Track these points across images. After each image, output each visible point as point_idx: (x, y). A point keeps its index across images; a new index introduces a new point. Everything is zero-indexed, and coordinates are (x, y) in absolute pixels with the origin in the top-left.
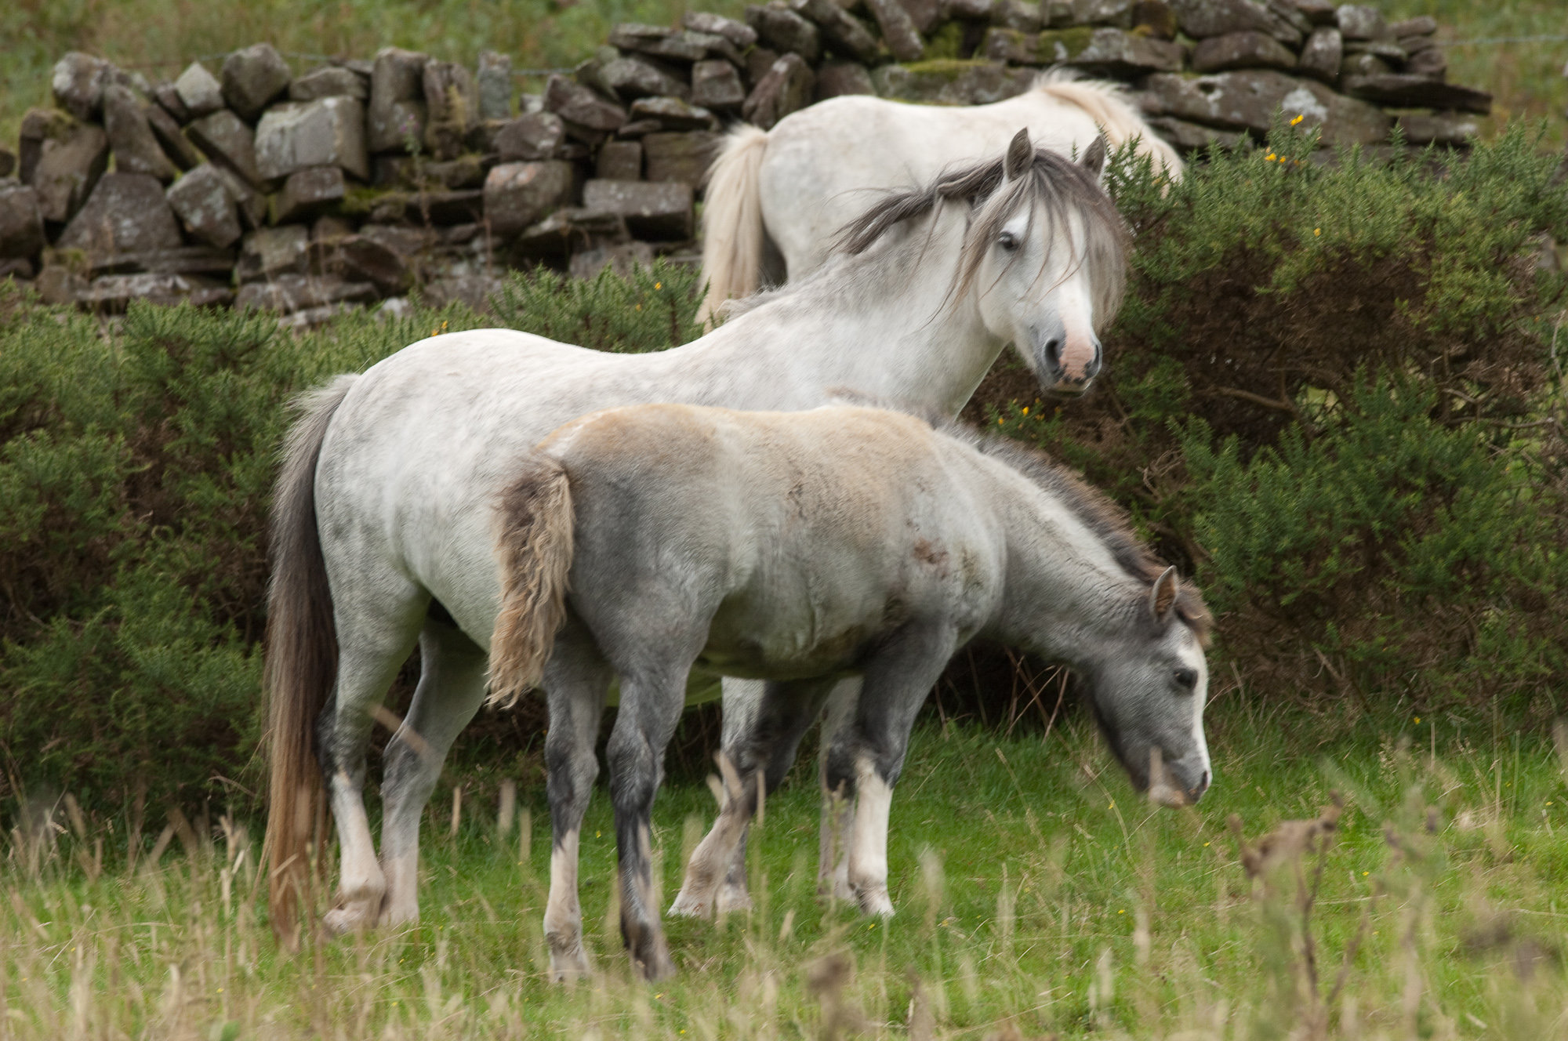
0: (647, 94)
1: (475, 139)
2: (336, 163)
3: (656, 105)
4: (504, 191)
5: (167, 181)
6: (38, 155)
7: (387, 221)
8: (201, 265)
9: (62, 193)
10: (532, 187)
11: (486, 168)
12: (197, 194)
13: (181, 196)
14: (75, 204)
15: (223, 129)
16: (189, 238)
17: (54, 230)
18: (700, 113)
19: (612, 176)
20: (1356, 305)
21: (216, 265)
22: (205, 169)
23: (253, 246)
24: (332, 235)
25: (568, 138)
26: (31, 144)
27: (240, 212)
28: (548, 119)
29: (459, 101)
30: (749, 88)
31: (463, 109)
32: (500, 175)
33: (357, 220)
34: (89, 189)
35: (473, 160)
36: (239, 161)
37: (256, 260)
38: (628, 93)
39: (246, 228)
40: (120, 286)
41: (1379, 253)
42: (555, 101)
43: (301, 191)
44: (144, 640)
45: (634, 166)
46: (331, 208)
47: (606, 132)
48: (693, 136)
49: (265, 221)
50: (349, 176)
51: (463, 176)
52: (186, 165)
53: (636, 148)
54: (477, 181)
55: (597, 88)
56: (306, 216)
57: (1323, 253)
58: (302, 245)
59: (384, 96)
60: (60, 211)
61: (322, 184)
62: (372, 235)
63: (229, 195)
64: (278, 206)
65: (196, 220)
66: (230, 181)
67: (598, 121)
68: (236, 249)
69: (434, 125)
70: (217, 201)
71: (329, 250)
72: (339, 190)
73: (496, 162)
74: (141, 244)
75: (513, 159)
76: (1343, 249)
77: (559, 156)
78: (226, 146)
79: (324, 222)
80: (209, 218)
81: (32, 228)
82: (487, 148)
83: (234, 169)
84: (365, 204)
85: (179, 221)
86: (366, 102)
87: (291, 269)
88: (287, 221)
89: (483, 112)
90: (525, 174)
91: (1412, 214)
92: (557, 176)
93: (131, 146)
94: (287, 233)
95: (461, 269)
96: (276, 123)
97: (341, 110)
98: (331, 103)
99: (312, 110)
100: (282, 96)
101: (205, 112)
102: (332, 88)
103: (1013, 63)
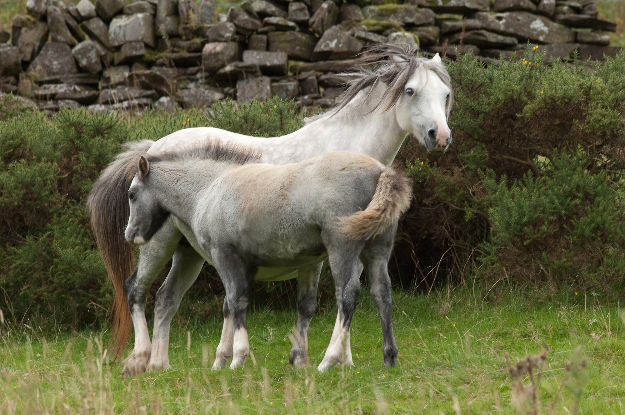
0: (270, 16)
1: (199, 32)
2: (142, 40)
3: (274, 20)
4: (210, 54)
5: (72, 46)
6: (19, 34)
7: (162, 65)
8: (86, 81)
9: (29, 50)
10: (222, 53)
11: (203, 44)
12: (85, 52)
13: (78, 52)
14: (34, 54)
15: (96, 25)
16: (80, 70)
17: (25, 65)
18: (291, 24)
19: (255, 49)
20: (557, 122)
21: (91, 81)
22: (88, 41)
23: (107, 73)
24: (141, 71)
25: (237, 33)
26: (17, 29)
27: (102, 58)
28: (229, 25)
29: (193, 16)
30: (312, 14)
31: (194, 20)
32: (209, 48)
33: (150, 64)
34: (40, 48)
35: (198, 41)
36: (102, 38)
37: (108, 79)
38: (262, 15)
39: (104, 67)
40: (52, 89)
41: (567, 101)
42: (232, 17)
43: (126, 52)
44: (64, 247)
45: (264, 45)
46: (139, 59)
47: (253, 31)
48: (288, 33)
49: (112, 63)
50: (147, 46)
51: (194, 47)
52: (80, 40)
53: (265, 37)
54: (199, 49)
55: (249, 12)
56: (129, 62)
57: (544, 100)
58: (127, 74)
59: (163, 12)
60: (28, 57)
61: (136, 49)
62: (156, 70)
63: (98, 52)
64: (118, 57)
65: (84, 62)
66: (98, 46)
67: (249, 26)
68: (100, 75)
69: (182, 26)
70: (93, 55)
71: (138, 76)
72: (143, 51)
73: (207, 42)
74: (61, 71)
75: (214, 41)
76: (552, 99)
77: (233, 40)
78: (97, 32)
79: (137, 64)
80: (89, 62)
81: (17, 64)
82: (204, 36)
83: (100, 42)
84: (153, 58)
85: (77, 62)
86: (154, 16)
87: (122, 83)
88: (121, 64)
89: (203, 21)
90: (219, 47)
91: (581, 86)
92: (232, 48)
93: (57, 31)
94: (121, 68)
95: (192, 85)
96: (117, 23)
97: (144, 19)
98: (140, 15)
99: (133, 18)
100: (120, 12)
101: (88, 18)
102: (141, 9)
103: (420, 6)
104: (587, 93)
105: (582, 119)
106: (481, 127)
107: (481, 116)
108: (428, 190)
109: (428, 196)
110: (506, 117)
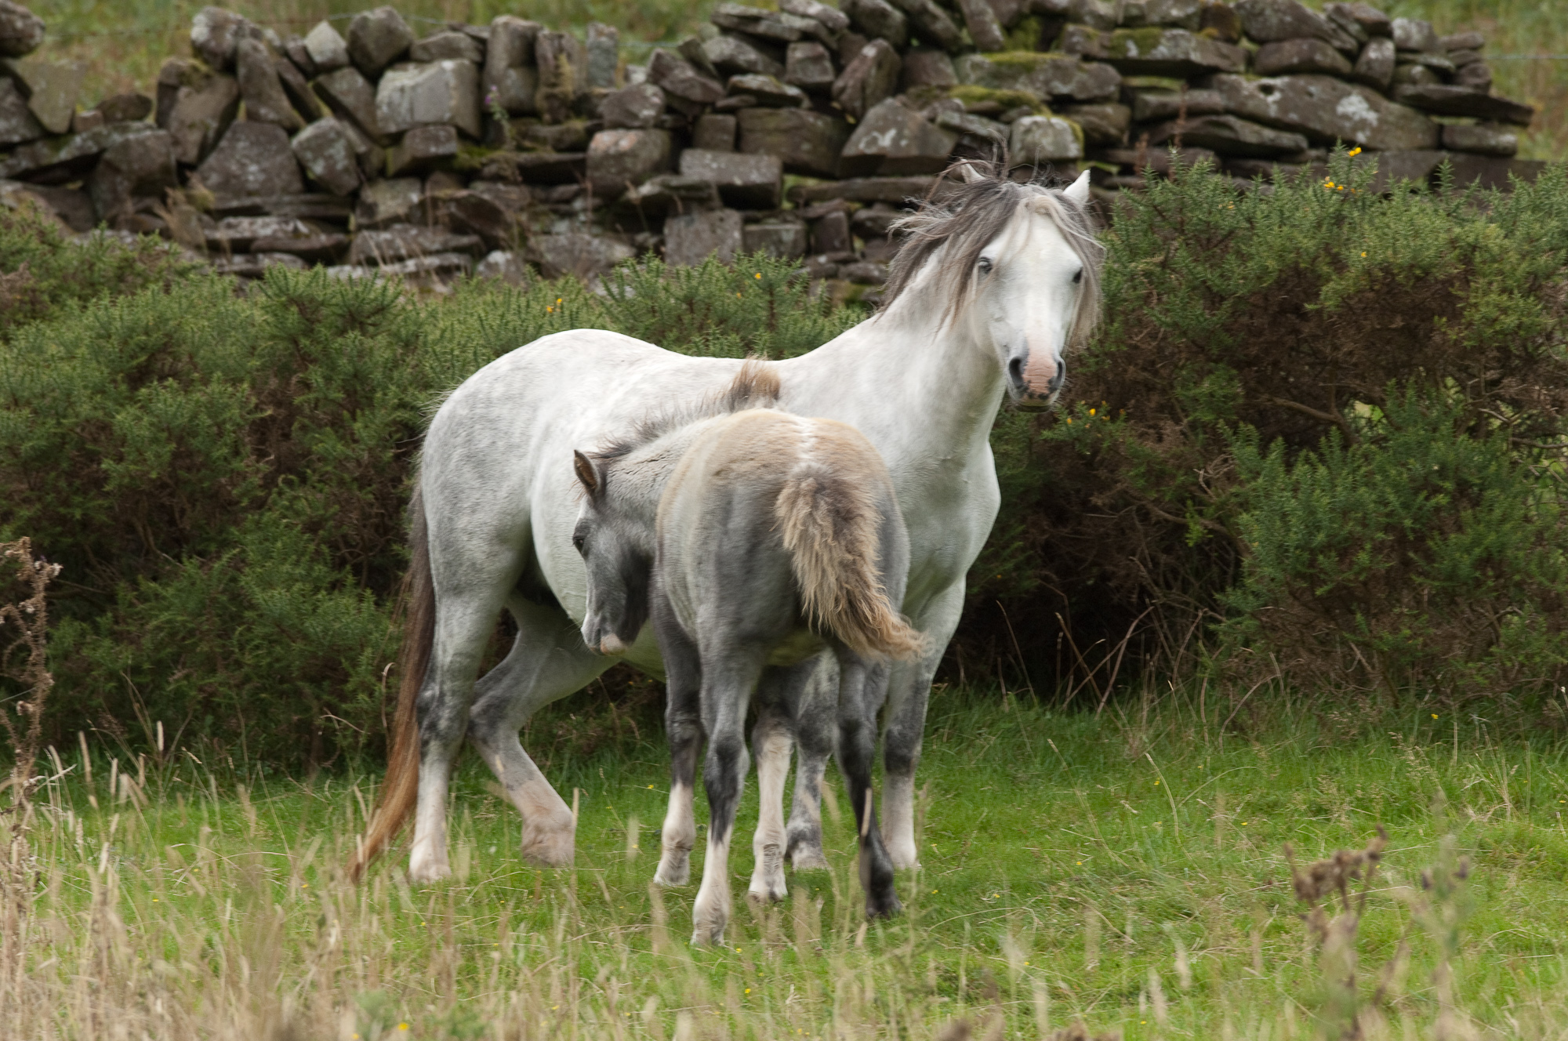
0: (744, 71)
1: (581, 105)
2: (451, 122)
3: (752, 81)
4: (607, 156)
5: (293, 131)
6: (173, 102)
7: (497, 178)
8: (321, 211)
9: (194, 137)
10: (633, 153)
11: (590, 133)
12: (320, 144)
13: (307, 145)
14: (205, 149)
15: (348, 84)
16: (310, 185)
17: (185, 171)
18: (793, 91)
19: (707, 146)
20: (1399, 323)
21: (333, 211)
22: (328, 121)
23: (369, 196)
24: (448, 191)
25: (668, 109)
26: (167, 90)
27: (359, 159)
28: (651, 90)
29: (567, 68)
30: (839, 69)
31: (572, 76)
32: (603, 141)
33: (467, 177)
34: (219, 135)
35: (579, 125)
36: (361, 115)
37: (370, 210)
38: (726, 69)
39: (364, 179)
40: (244, 227)
41: (1421, 274)
42: (658, 73)
43: (416, 147)
44: (267, 584)
45: (729, 138)
46: (445, 163)
47: (704, 105)
48: (784, 112)
49: (382, 173)
50: (462, 135)
51: (569, 139)
52: (311, 117)
53: (731, 120)
54: (581, 144)
55: (697, 62)
56: (420, 170)
57: (1368, 272)
58: (415, 198)
59: (499, 59)
60: (192, 154)
61: (437, 141)
62: (481, 191)
63: (350, 147)
64: (396, 159)
65: (318, 168)
66: (351, 133)
67: (696, 94)
68: (354, 198)
69: (543, 90)
70: (339, 152)
71: (440, 202)
72: (452, 147)
73: (600, 128)
74: (266, 189)
75: (616, 126)
76: (1386, 269)
77: (659, 125)
78: (349, 101)
79: (438, 176)
80: (330, 168)
81: (165, 169)
82: (592, 114)
83: (356, 123)
84: (476, 162)
85: (302, 168)
86: (481, 66)
87: (404, 219)
88: (403, 174)
89: (591, 80)
90: (626, 140)
91: (1453, 242)
92: (656, 144)
93: (259, 96)
94: (403, 184)
95: (562, 226)
96: (396, 81)
97: (458, 72)
98: (448, 65)
99: (431, 70)
100: (403, 57)
101: (331, 68)
102: (450, 51)
103: (1087, 58)
104: (1466, 259)
105: (1455, 316)
106: (1227, 329)
107: (1227, 304)
108: (1103, 473)
109: (1103, 487)
110: (1283, 309)
